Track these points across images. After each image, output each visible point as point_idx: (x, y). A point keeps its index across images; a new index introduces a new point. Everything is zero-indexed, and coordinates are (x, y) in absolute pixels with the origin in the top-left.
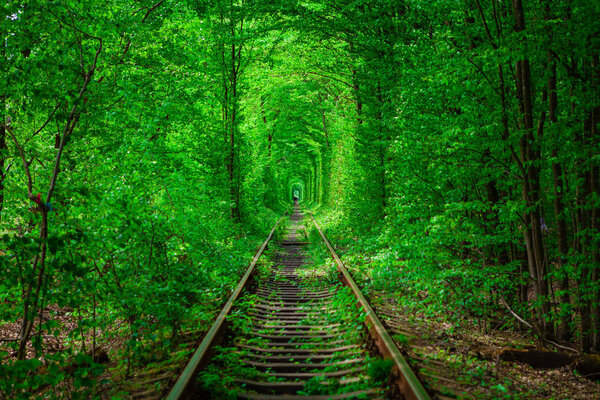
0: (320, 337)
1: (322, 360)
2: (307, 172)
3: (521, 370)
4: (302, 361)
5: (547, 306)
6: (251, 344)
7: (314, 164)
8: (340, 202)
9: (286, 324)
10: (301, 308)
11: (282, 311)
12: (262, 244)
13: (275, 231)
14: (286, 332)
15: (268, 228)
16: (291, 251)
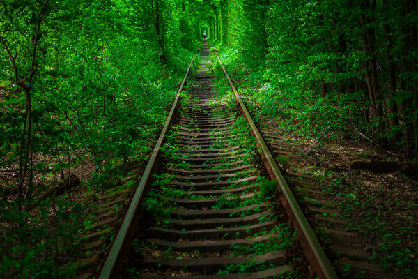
0: (226, 158)
1: (228, 178)
2: (211, 18)
3: (366, 176)
4: (214, 179)
5: (383, 125)
6: (178, 168)
7: (216, 13)
8: (235, 43)
9: (202, 148)
10: (211, 133)
11: (198, 137)
12: (182, 80)
13: (190, 68)
14: (203, 155)
15: (186, 66)
16: (202, 83)
